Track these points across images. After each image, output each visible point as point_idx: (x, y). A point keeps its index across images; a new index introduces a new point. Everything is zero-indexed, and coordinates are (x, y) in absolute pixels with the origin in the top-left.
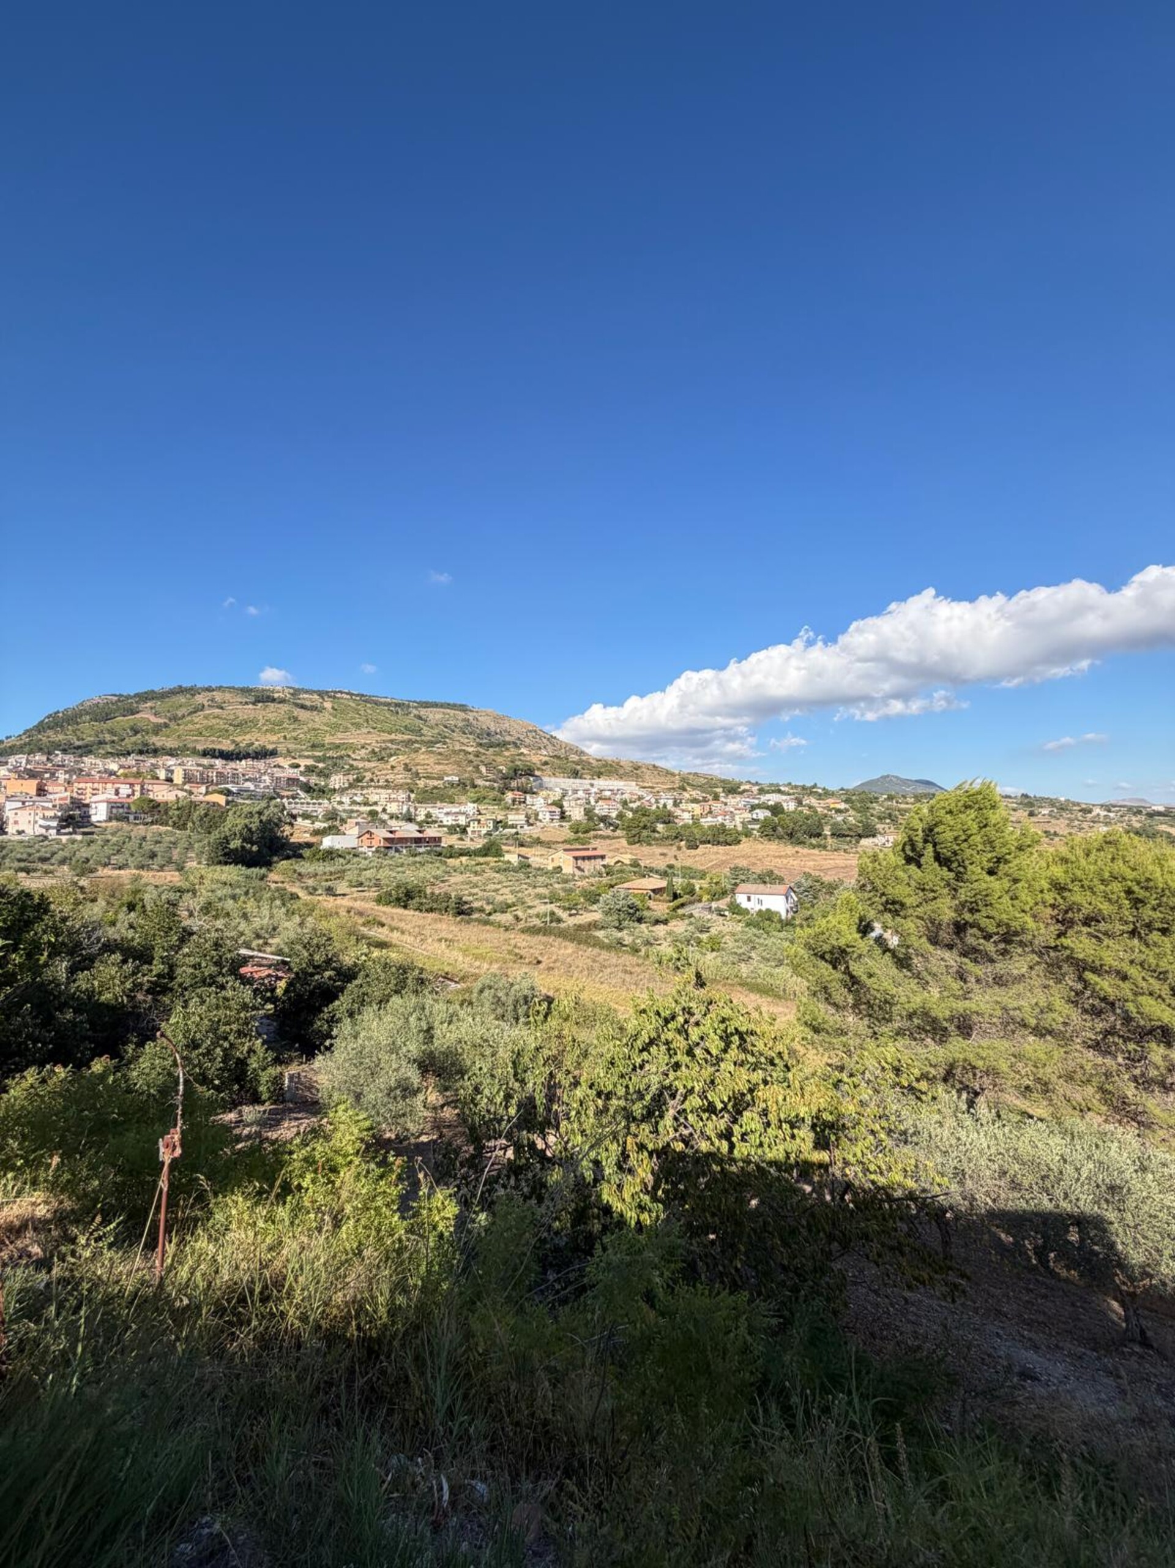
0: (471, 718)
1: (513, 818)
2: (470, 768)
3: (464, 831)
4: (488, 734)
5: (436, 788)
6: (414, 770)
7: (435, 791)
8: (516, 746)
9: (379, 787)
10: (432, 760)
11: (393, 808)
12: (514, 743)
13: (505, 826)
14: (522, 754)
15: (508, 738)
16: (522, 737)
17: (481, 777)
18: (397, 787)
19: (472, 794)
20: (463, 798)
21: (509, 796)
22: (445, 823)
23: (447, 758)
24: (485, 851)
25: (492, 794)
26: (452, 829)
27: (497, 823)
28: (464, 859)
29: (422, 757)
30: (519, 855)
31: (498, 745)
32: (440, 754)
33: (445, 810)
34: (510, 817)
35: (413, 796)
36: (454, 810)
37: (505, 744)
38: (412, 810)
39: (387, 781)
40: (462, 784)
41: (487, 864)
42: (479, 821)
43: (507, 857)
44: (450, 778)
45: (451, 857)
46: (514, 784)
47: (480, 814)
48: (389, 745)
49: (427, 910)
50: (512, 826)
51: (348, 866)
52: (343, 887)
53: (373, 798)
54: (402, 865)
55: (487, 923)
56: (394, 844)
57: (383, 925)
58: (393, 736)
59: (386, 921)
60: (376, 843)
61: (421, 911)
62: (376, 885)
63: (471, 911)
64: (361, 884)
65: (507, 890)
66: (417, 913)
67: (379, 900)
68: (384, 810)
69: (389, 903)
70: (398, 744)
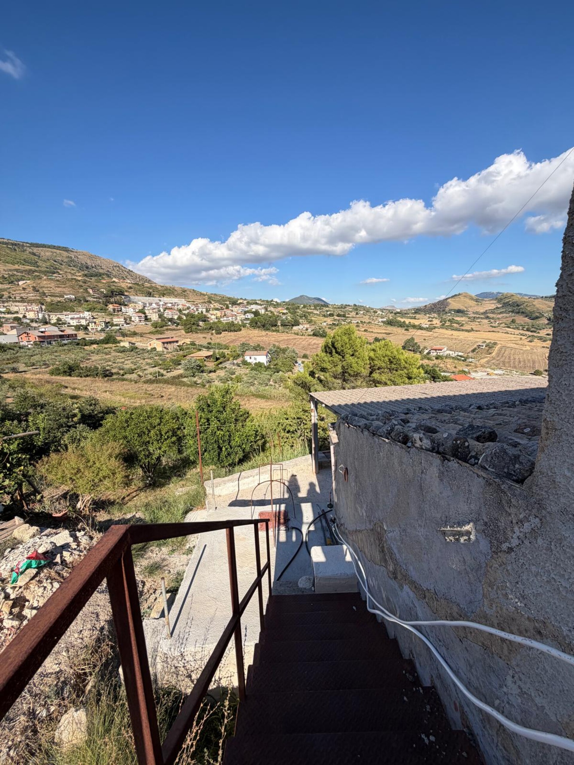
0: (73, 257)
1: (116, 320)
2: (82, 290)
3: (86, 328)
4: (87, 268)
5: (60, 302)
6: (41, 291)
7: (59, 304)
8: (108, 276)
9: (16, 301)
10: (53, 285)
11: (31, 315)
12: (107, 274)
13: (113, 325)
14: (114, 281)
15: (101, 271)
16: (110, 270)
17: (90, 295)
18: (31, 302)
19: (85, 305)
20: (80, 309)
21: (111, 307)
22: (72, 324)
23: (64, 283)
24: (107, 341)
25: (99, 306)
26: (78, 328)
27: (107, 323)
28: (95, 346)
29: (45, 282)
30: (129, 343)
31: (96, 275)
32: (58, 281)
33: (70, 316)
34: (114, 320)
35: (44, 307)
36: (76, 316)
37: (100, 275)
38: (47, 316)
39: (21, 298)
40: (78, 300)
41: (111, 348)
42: (95, 323)
43: (122, 344)
44: (68, 296)
45: (86, 345)
46: (112, 300)
47: (94, 318)
48: (15, 273)
49: (85, 376)
50: (117, 325)
51: (18, 354)
52: (21, 367)
53: (14, 309)
54: (56, 352)
55: (123, 380)
56: (45, 339)
57: (66, 387)
58: (16, 267)
59: (66, 385)
60: (32, 340)
61: (81, 377)
62: (44, 365)
63: (112, 374)
64: (33, 365)
65: (129, 362)
66: (79, 378)
67: (52, 373)
68: (25, 317)
69: (59, 374)
70: (22, 272)
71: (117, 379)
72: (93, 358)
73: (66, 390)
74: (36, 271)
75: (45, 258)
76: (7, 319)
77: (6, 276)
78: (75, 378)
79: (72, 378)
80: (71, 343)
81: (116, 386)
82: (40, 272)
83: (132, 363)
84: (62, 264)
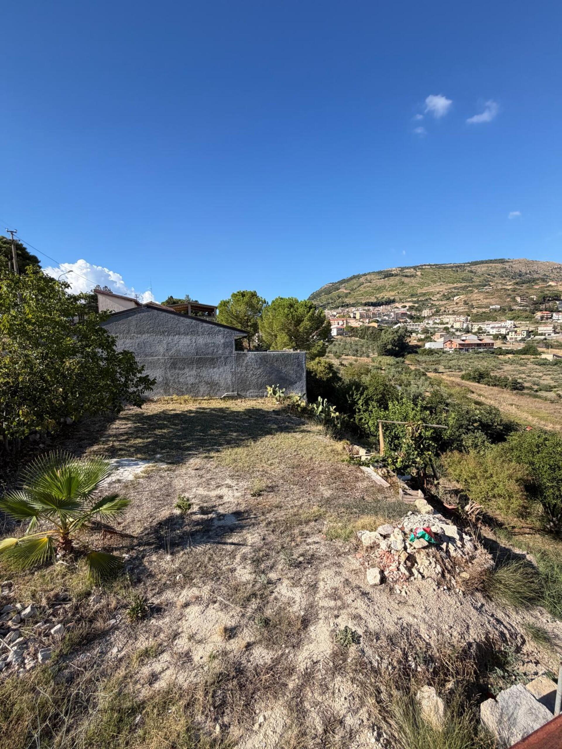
0: (507, 267)
1: (541, 329)
2: (509, 299)
3: (504, 337)
4: (520, 275)
5: (484, 313)
6: (470, 304)
7: (483, 315)
8: (543, 280)
9: (449, 314)
10: (481, 297)
11: (457, 325)
12: (542, 279)
13: (536, 334)
14: (550, 286)
15: (536, 276)
16: (547, 274)
17: (517, 304)
18: (460, 314)
19: (509, 314)
20: (503, 318)
21: (538, 315)
22: (491, 333)
23: (492, 294)
24: (524, 352)
25: (525, 314)
26: (496, 337)
27: (529, 333)
28: (510, 356)
29: (476, 295)
30: (554, 355)
31: (529, 282)
32: (487, 292)
33: (491, 326)
34: (540, 328)
35: (469, 318)
36: (497, 325)
37: (534, 280)
38: (470, 326)
39: (453, 311)
40: (503, 310)
41: (529, 359)
42: (516, 332)
43: (543, 356)
44: (494, 307)
45: (500, 354)
46: (542, 307)
47: (516, 327)
48: (453, 290)
49: (492, 385)
50: (541, 334)
51: (441, 358)
52: (441, 369)
53: (445, 320)
54: (471, 358)
55: (536, 397)
56: (465, 347)
57: (473, 392)
58: (455, 285)
59: (473, 390)
60: (454, 346)
61: (489, 385)
62: (459, 369)
63: (523, 388)
64: (450, 368)
65: (548, 377)
66: (486, 386)
67: (463, 377)
68: (452, 327)
69: (469, 380)
70: (458, 289)
71: (528, 394)
72: (506, 368)
73: (473, 395)
74: (470, 286)
75: (480, 273)
76: (439, 329)
77: (446, 294)
78: (483, 386)
79: (480, 385)
80: (486, 352)
81: (525, 401)
82: (474, 286)
83: (552, 379)
84: (494, 277)
